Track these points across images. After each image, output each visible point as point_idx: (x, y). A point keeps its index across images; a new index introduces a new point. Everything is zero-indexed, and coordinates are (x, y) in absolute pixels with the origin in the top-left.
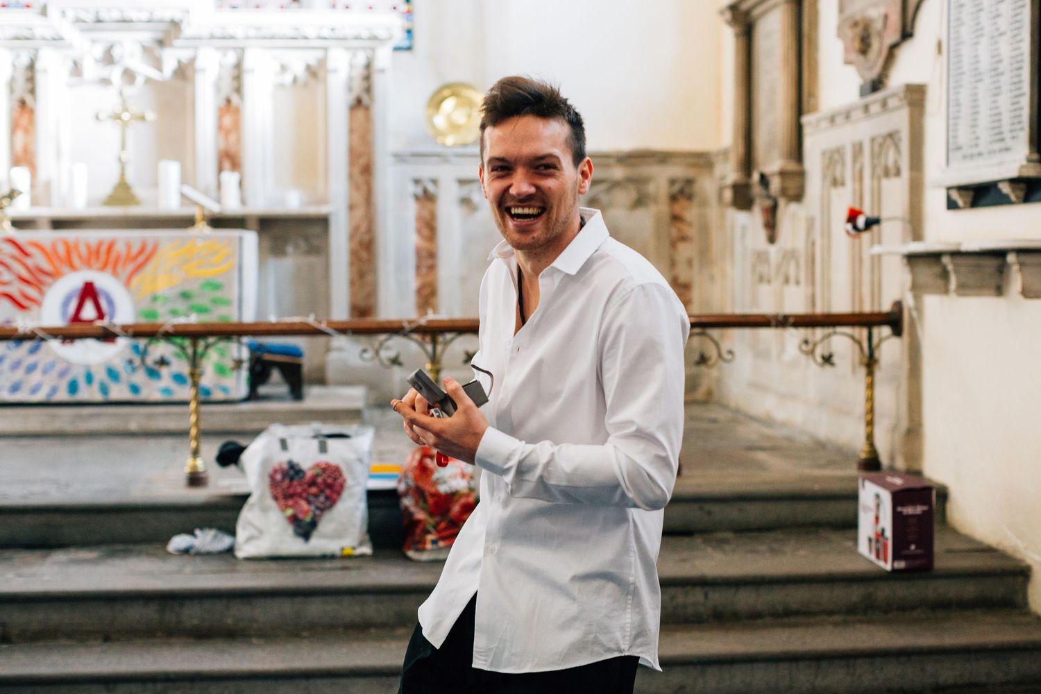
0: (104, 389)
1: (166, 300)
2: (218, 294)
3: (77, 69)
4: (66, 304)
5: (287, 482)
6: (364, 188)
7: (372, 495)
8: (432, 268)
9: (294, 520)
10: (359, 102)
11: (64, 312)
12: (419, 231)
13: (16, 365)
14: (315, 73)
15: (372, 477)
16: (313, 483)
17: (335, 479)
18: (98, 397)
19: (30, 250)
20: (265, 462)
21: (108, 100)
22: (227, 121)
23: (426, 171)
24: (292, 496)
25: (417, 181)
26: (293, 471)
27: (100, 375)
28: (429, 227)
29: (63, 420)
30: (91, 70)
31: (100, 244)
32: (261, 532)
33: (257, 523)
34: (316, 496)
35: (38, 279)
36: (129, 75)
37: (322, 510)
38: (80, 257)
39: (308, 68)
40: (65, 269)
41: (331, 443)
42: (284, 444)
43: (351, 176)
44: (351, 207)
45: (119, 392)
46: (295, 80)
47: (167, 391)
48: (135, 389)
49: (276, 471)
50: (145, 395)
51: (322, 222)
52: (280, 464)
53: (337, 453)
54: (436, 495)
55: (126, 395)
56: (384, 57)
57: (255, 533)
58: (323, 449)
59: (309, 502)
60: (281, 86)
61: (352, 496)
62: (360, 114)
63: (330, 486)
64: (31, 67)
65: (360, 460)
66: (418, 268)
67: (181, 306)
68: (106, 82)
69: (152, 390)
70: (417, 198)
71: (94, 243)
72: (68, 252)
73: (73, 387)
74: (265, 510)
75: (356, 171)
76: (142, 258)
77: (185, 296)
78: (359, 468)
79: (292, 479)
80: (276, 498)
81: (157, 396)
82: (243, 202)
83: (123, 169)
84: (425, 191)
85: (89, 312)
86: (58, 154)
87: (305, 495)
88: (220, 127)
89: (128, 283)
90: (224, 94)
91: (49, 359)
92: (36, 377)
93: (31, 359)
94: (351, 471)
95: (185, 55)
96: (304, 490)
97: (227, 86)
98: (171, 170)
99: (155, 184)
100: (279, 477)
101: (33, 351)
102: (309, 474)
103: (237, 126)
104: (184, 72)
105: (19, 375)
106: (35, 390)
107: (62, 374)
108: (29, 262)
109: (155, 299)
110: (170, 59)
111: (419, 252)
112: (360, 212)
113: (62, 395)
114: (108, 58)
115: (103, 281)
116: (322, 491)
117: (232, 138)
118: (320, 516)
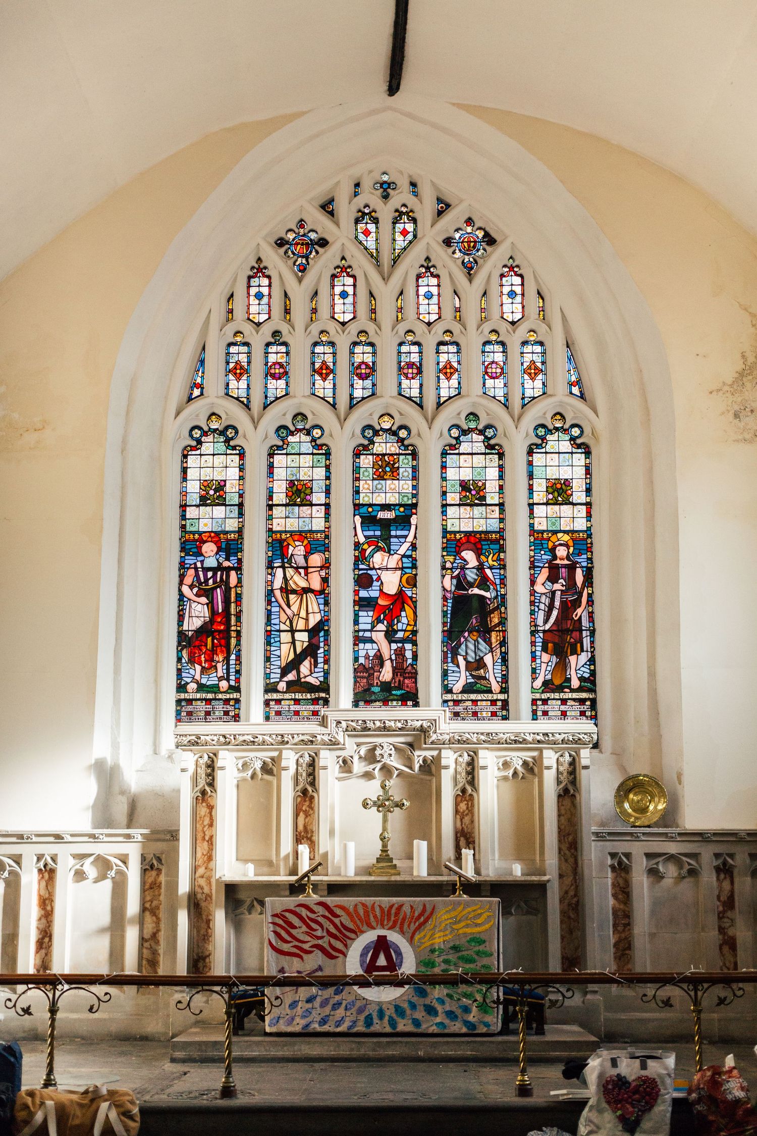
0: (393, 1023)
1: (442, 951)
2: (481, 948)
3: (346, 765)
4: (363, 955)
5: (616, 1090)
6: (571, 860)
7: (675, 1101)
8: (628, 925)
9: (622, 1119)
10: (566, 790)
11: (362, 963)
12: (615, 896)
13: (324, 1004)
14: (532, 768)
15: (676, 1090)
16: (636, 1090)
17: (653, 1089)
18: (388, 1029)
19: (338, 911)
20: (601, 1076)
21: (373, 789)
22: (463, 806)
23: (621, 847)
24: (620, 1101)
25: (613, 855)
26: (620, 1081)
27: (390, 1012)
28: (623, 892)
29: (367, 1048)
30: (358, 767)
31: (391, 907)
32: (598, 1128)
33: (595, 1121)
34: (639, 1101)
35: (345, 935)
36: (386, 770)
37: (644, 1112)
38: (375, 917)
39: (525, 764)
40: (365, 928)
41: (650, 1063)
42: (614, 1062)
43: (560, 850)
44: (561, 876)
45: (403, 1026)
46: (515, 773)
47: (441, 1024)
48: (417, 1023)
49: (607, 1082)
50: (424, 1028)
51: (542, 887)
52: (611, 1077)
53: (654, 1068)
54: (726, 1101)
55: (410, 1028)
56: (586, 755)
57: (595, 1128)
58: (644, 1066)
59: (633, 1106)
60: (505, 778)
61: (664, 1102)
62: (567, 802)
63: (649, 1094)
64: (312, 764)
65: (669, 1075)
66: (615, 926)
67: (452, 957)
68: (368, 776)
69: (430, 1025)
70: (613, 867)
71: (386, 906)
72: (366, 913)
73: (369, 1021)
74: (600, 1111)
75: (564, 848)
76: (424, 918)
77: (455, 948)
78: (668, 1081)
79: (620, 1089)
80: (608, 1102)
81: (434, 1029)
82: (477, 872)
83: (385, 846)
84: (620, 863)
85: (382, 961)
86: (332, 833)
87: (630, 1100)
88: (457, 812)
89: (411, 940)
90: (460, 786)
91: (351, 998)
92: (340, 1012)
93: (337, 998)
94: (663, 1082)
95: (429, 754)
96: (630, 1097)
97: (462, 779)
98: (421, 847)
99: (410, 857)
100: (610, 1087)
101: (337, 993)
102: (634, 1084)
103: (471, 810)
104: (431, 768)
105: (327, 1010)
106: (339, 1023)
107: (360, 1011)
108: (337, 921)
109: (433, 951)
110: (419, 756)
111: (615, 912)
112: (568, 880)
113: (360, 1028)
114: (371, 757)
115: (394, 937)
116: (644, 1098)
117: (467, 820)
118: (641, 1116)
